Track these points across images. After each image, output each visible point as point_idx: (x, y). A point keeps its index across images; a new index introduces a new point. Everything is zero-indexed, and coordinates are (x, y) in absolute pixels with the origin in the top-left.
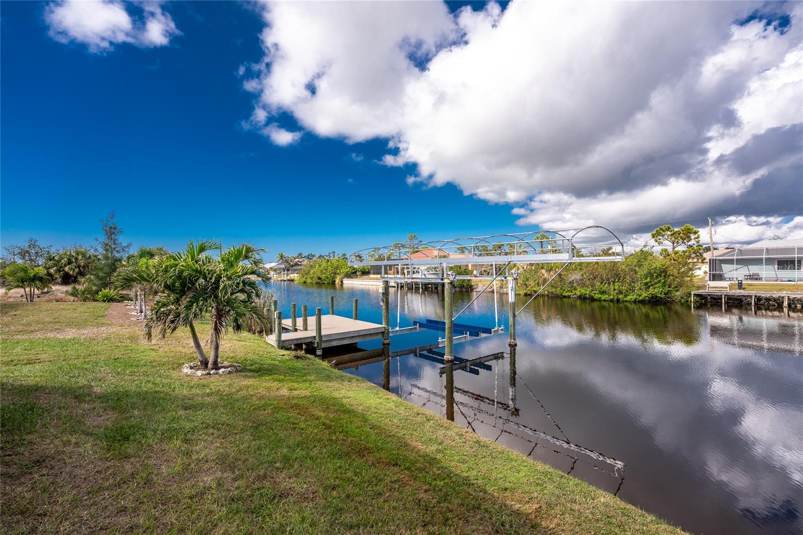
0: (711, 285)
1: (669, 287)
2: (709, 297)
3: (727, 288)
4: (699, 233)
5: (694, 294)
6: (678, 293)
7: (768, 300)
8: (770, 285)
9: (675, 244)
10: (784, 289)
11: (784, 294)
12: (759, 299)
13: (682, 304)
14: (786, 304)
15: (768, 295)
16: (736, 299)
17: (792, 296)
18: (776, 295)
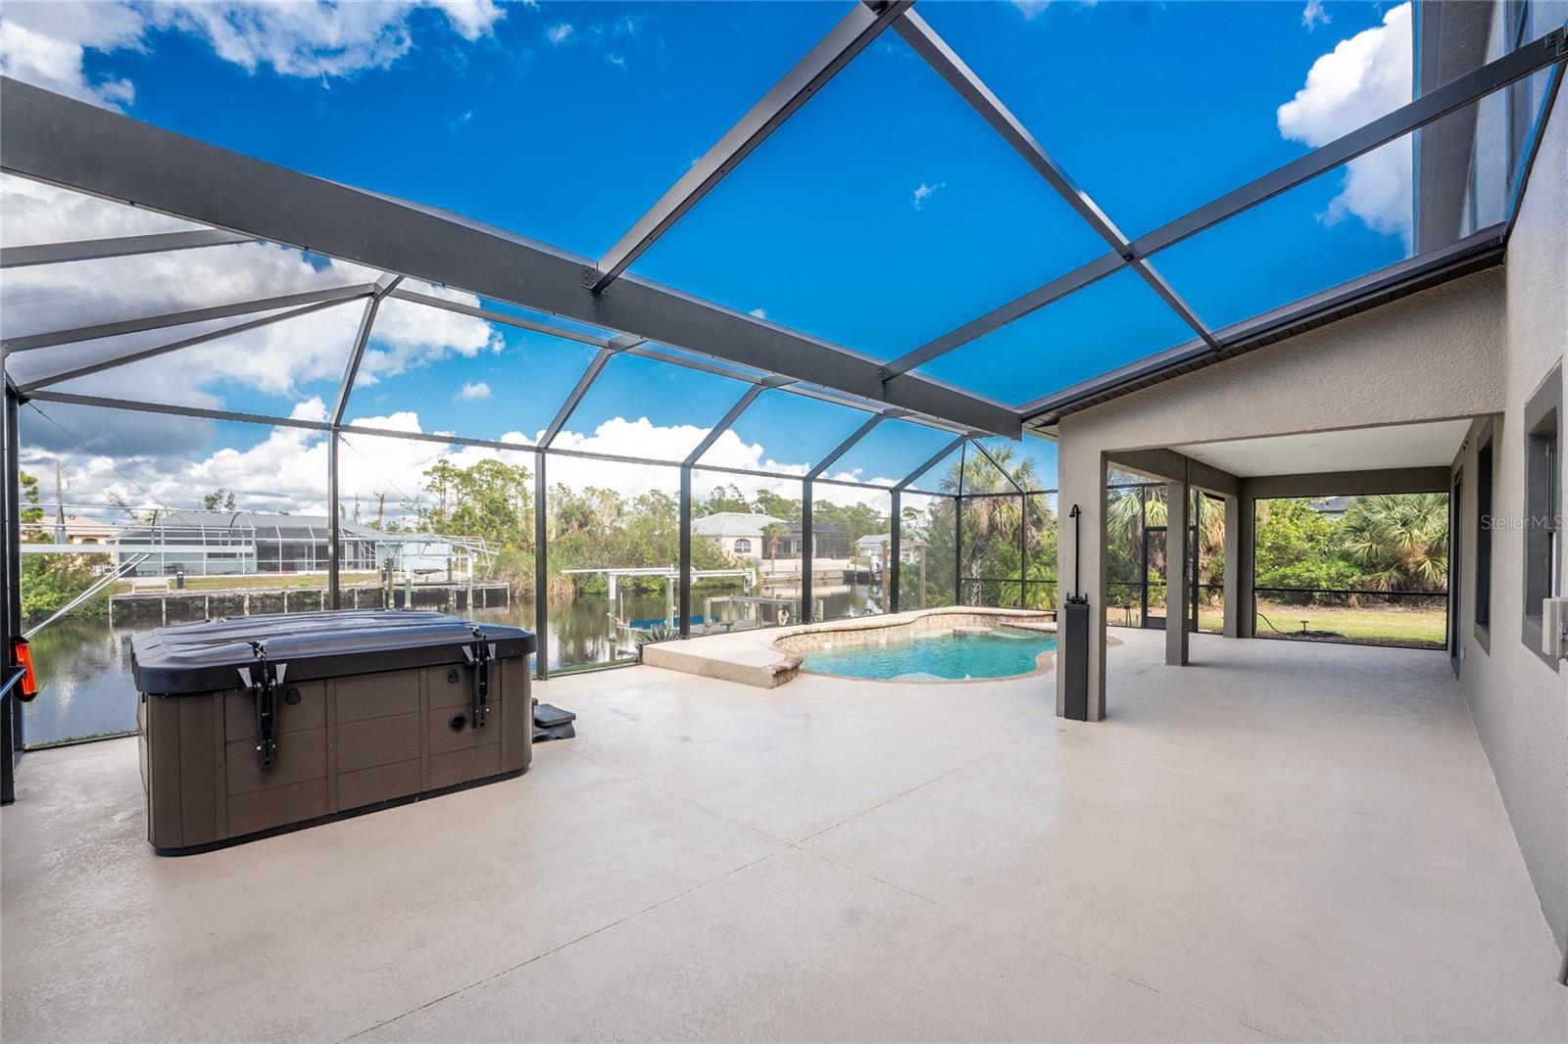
0: (139, 584)
1: (62, 591)
2: (134, 605)
3: (165, 587)
5: (114, 602)
7: (222, 600)
8: (215, 580)
10: (237, 586)
11: (240, 591)
12: (211, 601)
14: (246, 604)
15: (221, 595)
16: (181, 604)
17: (255, 594)
18: (228, 593)
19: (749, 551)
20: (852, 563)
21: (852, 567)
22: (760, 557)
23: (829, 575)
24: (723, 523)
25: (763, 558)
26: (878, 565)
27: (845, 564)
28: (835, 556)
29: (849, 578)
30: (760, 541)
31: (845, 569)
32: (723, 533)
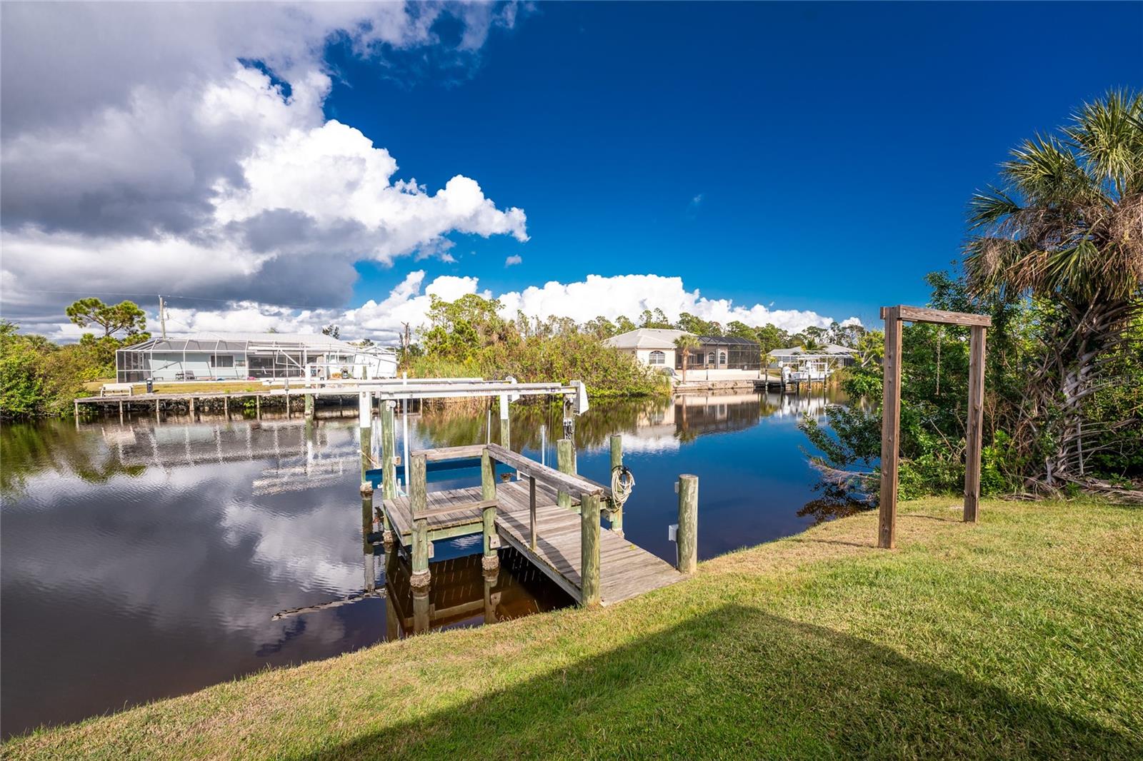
0: (107, 389)
2: (106, 406)
3: (129, 392)
4: (144, 316)
5: (79, 403)
6: (53, 404)
9: (110, 329)
11: (195, 395)
12: (168, 403)
13: (63, 419)
14: (192, 407)
15: (180, 398)
16: (142, 406)
17: (202, 398)
19: (662, 362)
20: (763, 373)
21: (763, 377)
22: (674, 368)
23: (739, 385)
24: (640, 337)
25: (677, 369)
26: (790, 376)
27: (755, 375)
28: (746, 367)
29: (759, 387)
30: (673, 353)
31: (756, 379)
32: (639, 345)
